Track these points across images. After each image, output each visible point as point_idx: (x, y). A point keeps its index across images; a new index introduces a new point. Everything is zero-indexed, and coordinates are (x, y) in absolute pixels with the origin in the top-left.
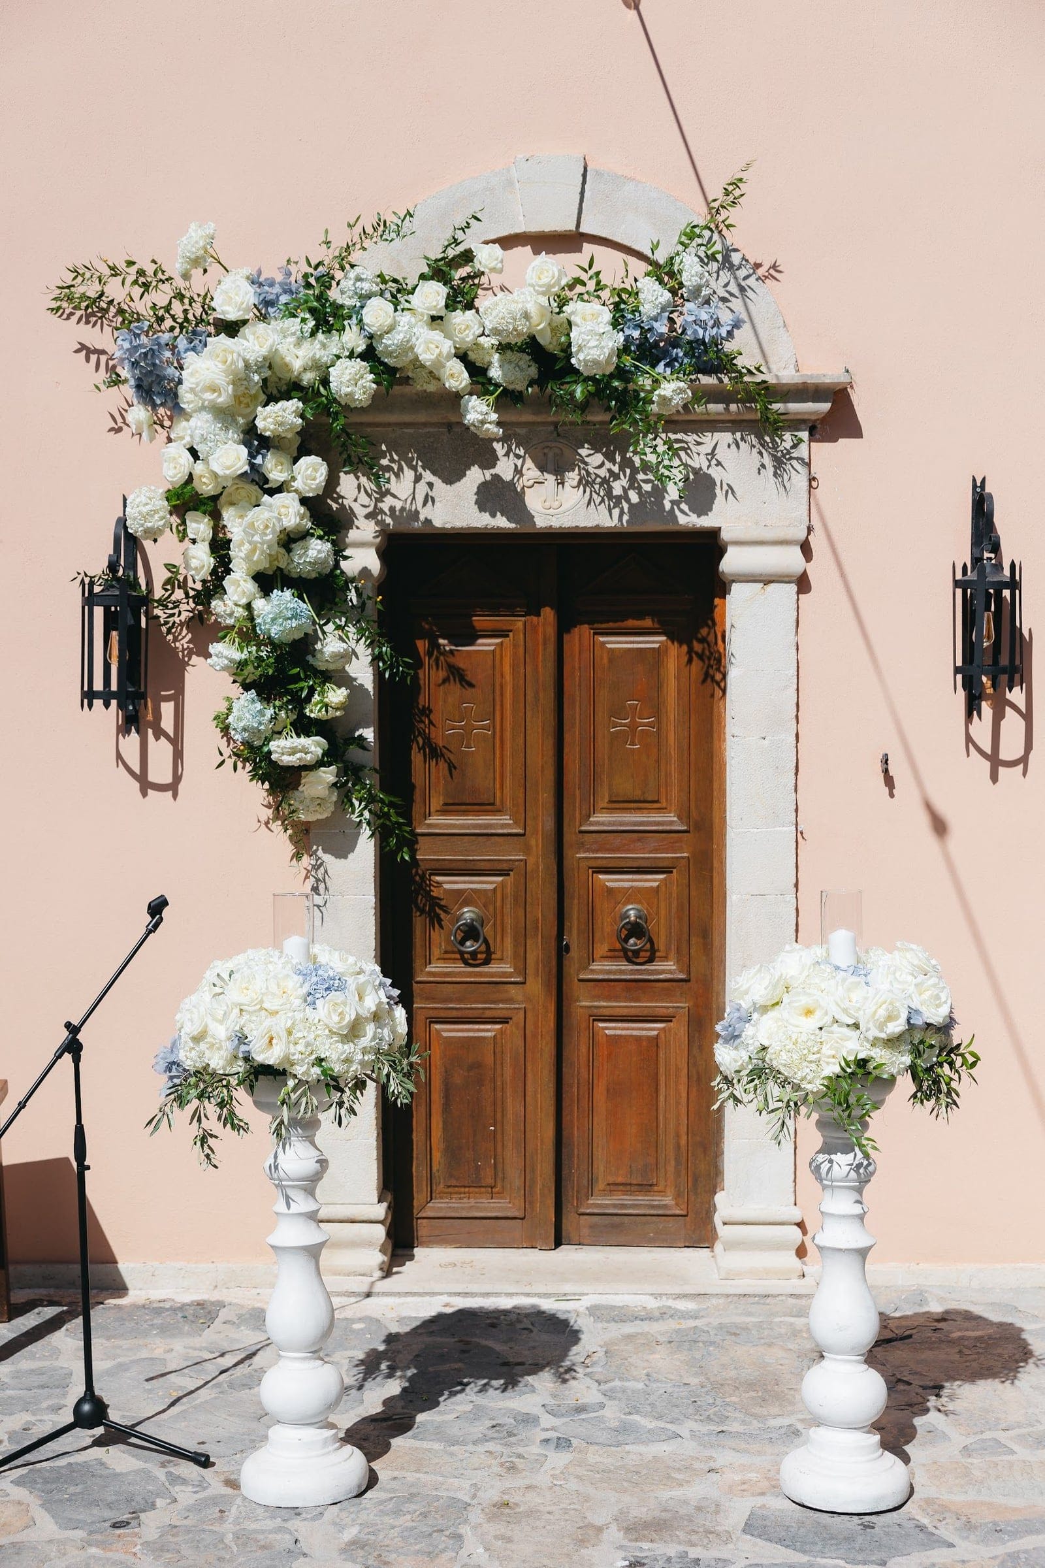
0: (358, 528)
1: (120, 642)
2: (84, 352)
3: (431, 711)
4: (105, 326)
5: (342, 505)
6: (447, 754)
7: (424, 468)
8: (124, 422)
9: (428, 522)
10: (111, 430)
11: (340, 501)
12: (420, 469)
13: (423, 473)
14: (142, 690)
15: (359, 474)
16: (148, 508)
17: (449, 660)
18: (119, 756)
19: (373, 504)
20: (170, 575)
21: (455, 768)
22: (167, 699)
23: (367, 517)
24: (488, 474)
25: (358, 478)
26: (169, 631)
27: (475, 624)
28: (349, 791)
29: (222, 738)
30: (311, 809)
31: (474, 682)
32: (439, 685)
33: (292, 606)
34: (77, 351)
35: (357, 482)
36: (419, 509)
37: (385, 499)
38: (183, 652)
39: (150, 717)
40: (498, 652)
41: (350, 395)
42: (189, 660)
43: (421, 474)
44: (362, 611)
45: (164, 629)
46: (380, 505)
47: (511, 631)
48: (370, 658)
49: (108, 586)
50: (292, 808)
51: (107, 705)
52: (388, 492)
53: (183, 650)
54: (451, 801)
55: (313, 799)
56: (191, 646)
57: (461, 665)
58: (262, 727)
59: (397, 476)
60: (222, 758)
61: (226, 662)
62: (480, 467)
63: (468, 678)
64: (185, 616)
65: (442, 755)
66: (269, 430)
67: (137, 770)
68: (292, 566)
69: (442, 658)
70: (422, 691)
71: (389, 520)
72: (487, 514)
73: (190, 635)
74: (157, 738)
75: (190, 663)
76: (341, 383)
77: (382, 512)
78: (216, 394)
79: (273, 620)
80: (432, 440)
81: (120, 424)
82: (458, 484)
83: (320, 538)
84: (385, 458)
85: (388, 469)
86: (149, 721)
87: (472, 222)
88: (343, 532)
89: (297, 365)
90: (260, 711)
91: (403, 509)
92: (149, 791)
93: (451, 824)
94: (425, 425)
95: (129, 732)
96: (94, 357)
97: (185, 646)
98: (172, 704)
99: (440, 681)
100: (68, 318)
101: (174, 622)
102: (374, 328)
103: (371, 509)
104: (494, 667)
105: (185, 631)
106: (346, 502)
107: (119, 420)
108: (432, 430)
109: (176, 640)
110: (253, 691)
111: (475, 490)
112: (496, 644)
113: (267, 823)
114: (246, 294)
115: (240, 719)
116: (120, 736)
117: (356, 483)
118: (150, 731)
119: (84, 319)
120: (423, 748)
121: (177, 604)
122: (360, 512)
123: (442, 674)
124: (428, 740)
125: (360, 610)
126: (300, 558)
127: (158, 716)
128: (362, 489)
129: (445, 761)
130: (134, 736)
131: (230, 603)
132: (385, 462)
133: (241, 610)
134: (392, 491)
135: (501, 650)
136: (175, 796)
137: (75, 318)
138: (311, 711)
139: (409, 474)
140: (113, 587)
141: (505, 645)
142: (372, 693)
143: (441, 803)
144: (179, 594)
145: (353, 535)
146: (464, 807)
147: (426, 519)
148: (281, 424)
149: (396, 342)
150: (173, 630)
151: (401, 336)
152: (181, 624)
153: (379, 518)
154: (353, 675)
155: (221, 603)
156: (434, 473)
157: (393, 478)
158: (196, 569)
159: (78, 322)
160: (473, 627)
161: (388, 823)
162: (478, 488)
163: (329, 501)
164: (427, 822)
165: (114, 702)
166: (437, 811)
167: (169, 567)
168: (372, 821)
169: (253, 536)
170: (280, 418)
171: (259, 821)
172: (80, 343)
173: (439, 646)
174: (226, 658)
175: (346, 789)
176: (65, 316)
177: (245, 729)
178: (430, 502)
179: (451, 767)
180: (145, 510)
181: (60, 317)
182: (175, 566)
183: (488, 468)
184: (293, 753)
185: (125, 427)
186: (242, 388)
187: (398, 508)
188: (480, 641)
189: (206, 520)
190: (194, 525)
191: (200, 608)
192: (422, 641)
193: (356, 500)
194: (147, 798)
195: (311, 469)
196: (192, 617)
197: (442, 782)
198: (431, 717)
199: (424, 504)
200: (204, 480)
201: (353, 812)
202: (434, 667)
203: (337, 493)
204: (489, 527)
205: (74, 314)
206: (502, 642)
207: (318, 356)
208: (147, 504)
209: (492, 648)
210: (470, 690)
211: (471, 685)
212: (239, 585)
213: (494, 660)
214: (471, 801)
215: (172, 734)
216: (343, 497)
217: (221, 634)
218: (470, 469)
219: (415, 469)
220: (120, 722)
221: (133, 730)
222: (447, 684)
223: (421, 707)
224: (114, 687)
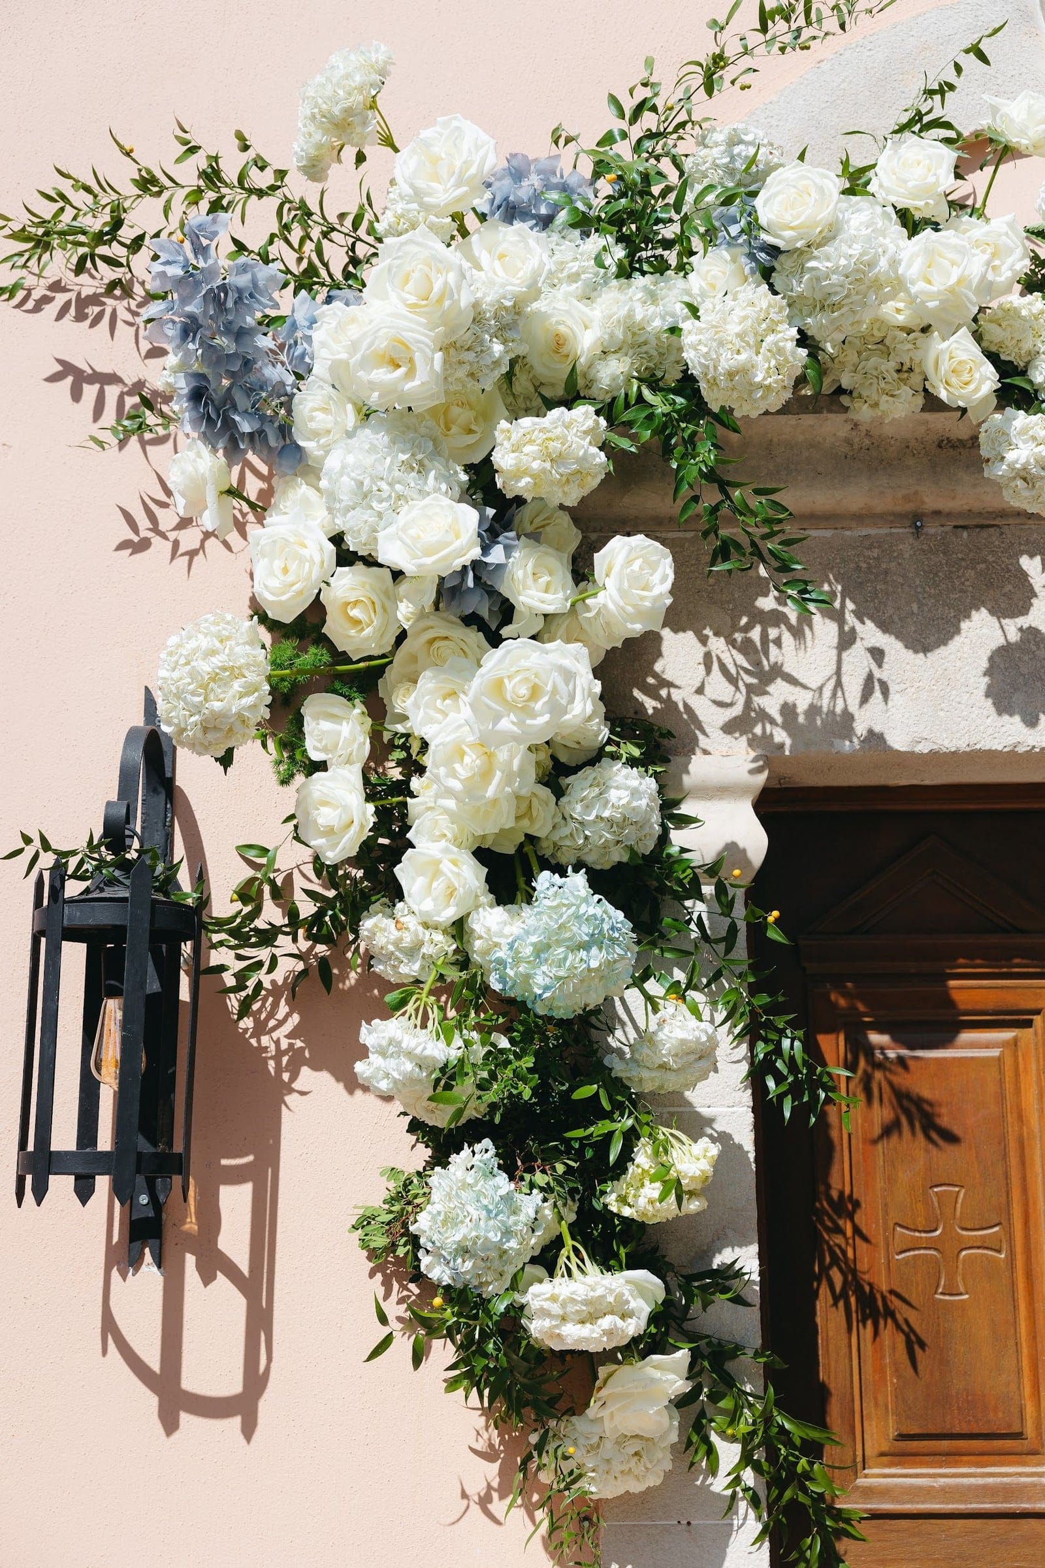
0: (706, 752)
1: (125, 1024)
2: (70, 379)
3: (857, 1204)
4: (120, 324)
5: (669, 702)
6: (903, 1312)
7: (860, 616)
8: (155, 529)
9: (875, 738)
10: (123, 545)
11: (664, 693)
12: (851, 619)
13: (859, 627)
14: (178, 1147)
15: (708, 632)
16: (216, 661)
17: (896, 1080)
18: (109, 1326)
19: (741, 699)
20: (250, 873)
21: (922, 1345)
22: (236, 1176)
23: (729, 728)
24: (1013, 628)
25: (704, 640)
26: (245, 1008)
27: (957, 996)
28: (702, 1414)
29: (372, 1274)
30: (617, 1467)
31: (957, 1130)
32: (875, 1142)
33: (591, 911)
34: (54, 378)
35: (703, 650)
36: (853, 708)
37: (770, 689)
38: (278, 1057)
39: (191, 1225)
40: (1008, 1060)
41: (744, 371)
42: (294, 1078)
43: (853, 630)
44: (728, 950)
45: (233, 1002)
46: (758, 701)
47: (1037, 1012)
48: (744, 1067)
49: (101, 878)
50: (566, 1466)
51: (84, 1192)
52: (777, 672)
53: (280, 1053)
54: (915, 1430)
55: (622, 1440)
56: (299, 1044)
57: (926, 1093)
58: (513, 1244)
59: (797, 633)
60: (386, 1331)
61: (409, 1066)
62: (992, 612)
63: (944, 1121)
64: (288, 967)
65: (890, 1313)
66: (526, 472)
67: (154, 1361)
68: (566, 831)
69: (878, 1075)
70: (837, 1155)
71: (780, 736)
72: (1017, 719)
73: (296, 1018)
74: (207, 1278)
75: (296, 1085)
76: (721, 344)
77: (764, 716)
78: (402, 370)
79: (541, 950)
80: (875, 553)
81: (144, 533)
82: (942, 651)
83: (632, 762)
84: (766, 595)
85: (777, 618)
86: (188, 1235)
87: (970, 63)
88: (676, 760)
89: (586, 342)
90: (507, 1199)
91: (813, 710)
92: (185, 1418)
93: (920, 1488)
94: (860, 518)
95: (135, 1262)
96: (90, 392)
97: (284, 1044)
98: (247, 1189)
99: (877, 1131)
100: (37, 309)
101: (259, 985)
102: (788, 234)
103: (737, 710)
104: (1001, 1097)
105: (283, 1009)
106: (676, 695)
107: (143, 523)
108: (872, 531)
109: (261, 1029)
110: (487, 1142)
111: (985, 664)
112: (1004, 1044)
113: (484, 1502)
114: (478, 148)
115: (450, 1221)
116: (115, 1273)
117: (700, 651)
118: (190, 1260)
119: (72, 311)
120: (844, 1295)
121: (267, 937)
122: (711, 717)
123: (882, 1114)
124: (851, 1273)
125: (721, 947)
126: (588, 808)
127: (211, 1220)
128: (715, 666)
129: (898, 1327)
130: (150, 1275)
131: (411, 922)
132: (767, 603)
133: (439, 937)
134: (787, 669)
135: (1016, 1057)
136: (248, 1430)
137: (52, 309)
138: (623, 1200)
139: (825, 630)
140: (111, 882)
141: (1021, 1044)
142: (752, 1156)
143: (892, 1433)
144: (272, 914)
145: (699, 769)
146: (945, 1444)
147: (871, 732)
148: (557, 459)
149: (843, 262)
150: (255, 1007)
151: (856, 250)
152: (276, 991)
153: (758, 730)
154: (705, 1111)
155: (390, 923)
156: (884, 626)
157: (787, 638)
158: (330, 832)
159: (61, 315)
160: (951, 1003)
161: (802, 1498)
162: (991, 659)
163: (636, 693)
164: (861, 1481)
165: (103, 1183)
166: (882, 1454)
167: (251, 854)
168: (762, 1495)
169: (497, 719)
170: (557, 445)
171: (464, 1495)
172: (59, 361)
173: (869, 1049)
174: (409, 1054)
175: (695, 1408)
176: (30, 305)
177: (464, 1251)
178: (877, 694)
179: (914, 1343)
180: (205, 667)
181: (18, 306)
182: (264, 851)
183: (1013, 615)
184: (591, 1318)
185: (156, 540)
186: (461, 373)
187: (802, 707)
188: (966, 1036)
189: (357, 711)
190: (325, 725)
191: (321, 949)
192: (832, 1037)
193: (700, 691)
194: (176, 1435)
195: (639, 562)
196: (304, 973)
197: (891, 1380)
198: (857, 1218)
199: (865, 698)
200: (355, 613)
201: (713, 1471)
202: (862, 1097)
203: (656, 676)
204: (1021, 749)
205: (52, 299)
206: (1015, 1041)
207: (639, 317)
208: (213, 652)
209: (995, 1053)
210: (951, 1149)
211: (951, 1138)
212: (437, 873)
213: (1001, 1082)
214: (965, 1429)
215: (245, 1268)
216: (670, 685)
217: (391, 997)
218: (968, 616)
219: (838, 617)
220: (115, 1239)
221: (148, 1257)
222: (895, 1138)
223: (835, 1194)
224: (105, 1142)
